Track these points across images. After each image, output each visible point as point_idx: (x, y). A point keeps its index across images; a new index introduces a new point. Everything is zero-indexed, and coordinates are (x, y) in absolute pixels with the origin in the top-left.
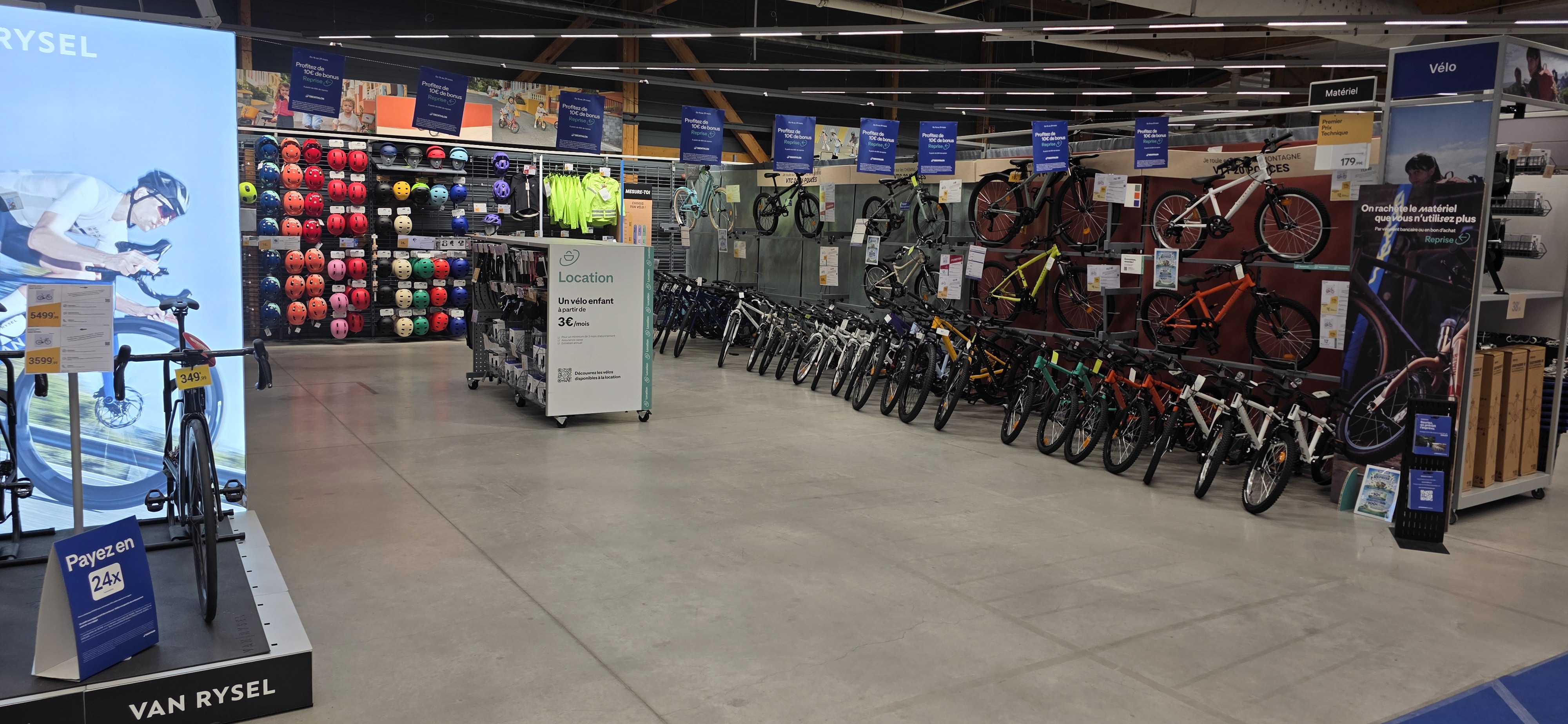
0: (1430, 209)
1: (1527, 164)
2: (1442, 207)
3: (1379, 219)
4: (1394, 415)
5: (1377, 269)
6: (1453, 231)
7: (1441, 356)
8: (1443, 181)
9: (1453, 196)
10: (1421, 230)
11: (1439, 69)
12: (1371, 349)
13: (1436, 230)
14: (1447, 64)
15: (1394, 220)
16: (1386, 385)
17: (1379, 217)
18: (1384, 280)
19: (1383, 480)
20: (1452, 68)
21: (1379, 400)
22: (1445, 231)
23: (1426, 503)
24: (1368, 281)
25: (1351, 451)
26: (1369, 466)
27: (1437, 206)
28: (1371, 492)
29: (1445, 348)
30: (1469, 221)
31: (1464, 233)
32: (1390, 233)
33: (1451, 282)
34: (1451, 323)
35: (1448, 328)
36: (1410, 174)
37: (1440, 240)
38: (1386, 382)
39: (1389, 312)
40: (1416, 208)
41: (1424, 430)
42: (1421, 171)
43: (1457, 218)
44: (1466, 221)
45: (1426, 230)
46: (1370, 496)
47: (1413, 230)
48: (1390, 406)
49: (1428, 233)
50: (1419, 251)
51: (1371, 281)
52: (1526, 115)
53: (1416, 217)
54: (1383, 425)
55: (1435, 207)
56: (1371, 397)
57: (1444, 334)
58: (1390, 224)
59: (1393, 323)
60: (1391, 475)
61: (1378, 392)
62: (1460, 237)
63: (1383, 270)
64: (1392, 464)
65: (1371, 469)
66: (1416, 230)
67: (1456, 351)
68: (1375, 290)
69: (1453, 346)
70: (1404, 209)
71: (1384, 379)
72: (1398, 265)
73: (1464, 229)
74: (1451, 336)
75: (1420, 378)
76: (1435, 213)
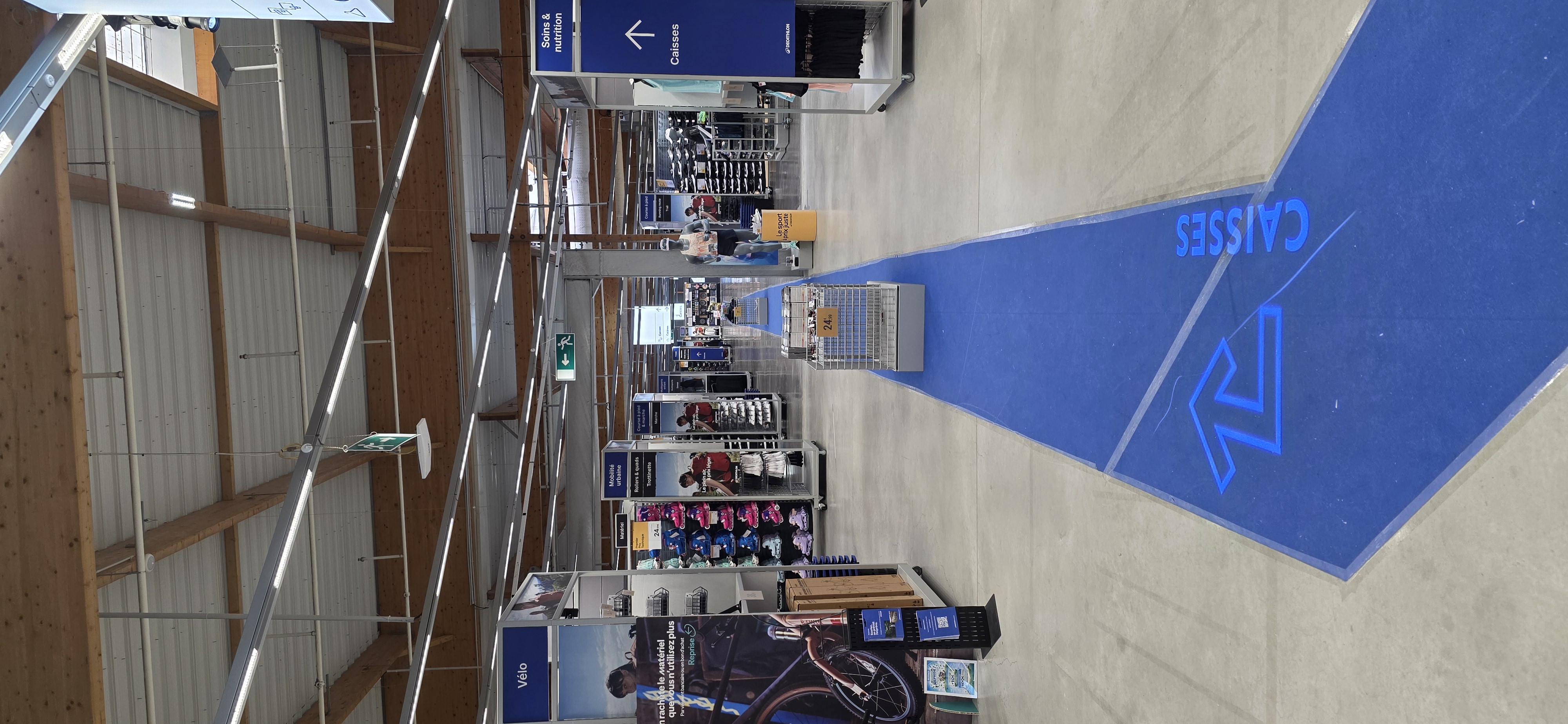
0: (662, 664)
1: (621, 610)
2: (659, 654)
3: (672, 714)
4: (869, 673)
5: (723, 709)
6: (682, 640)
7: (805, 635)
8: (635, 660)
9: (649, 645)
10: (683, 670)
11: (523, 679)
12: (806, 704)
13: (682, 656)
14: (519, 672)
15: (673, 699)
16: (840, 684)
17: (670, 713)
18: (733, 700)
19: (937, 676)
20: (523, 667)
21: (857, 690)
22: (683, 648)
23: (950, 622)
24: (737, 716)
25: (914, 712)
26: (926, 692)
27: (659, 658)
28: (951, 684)
29: (797, 633)
30: (673, 627)
31: (684, 630)
32: (686, 700)
33: (732, 636)
34: (771, 630)
35: (777, 632)
36: (627, 693)
37: (692, 651)
38: (837, 685)
39: (766, 691)
40: (661, 678)
41: (879, 631)
42: (624, 683)
43: (670, 638)
44: (673, 629)
45: (683, 665)
46: (956, 685)
47: (683, 679)
48: (861, 678)
49: (686, 663)
50: (704, 670)
51: (736, 713)
52: (576, 607)
53: (670, 677)
54: (881, 682)
55: (660, 660)
56: (855, 698)
57: (783, 635)
58: (678, 702)
59: (777, 685)
60: (930, 669)
61: (848, 692)
62: (688, 633)
63: (724, 702)
64: (918, 669)
65: (928, 689)
66: (683, 675)
67: (798, 622)
68: (746, 708)
69: (793, 625)
70: (662, 690)
71: (835, 687)
72: (718, 689)
73: (680, 630)
74: (784, 629)
75: (829, 652)
76: (666, 660)
